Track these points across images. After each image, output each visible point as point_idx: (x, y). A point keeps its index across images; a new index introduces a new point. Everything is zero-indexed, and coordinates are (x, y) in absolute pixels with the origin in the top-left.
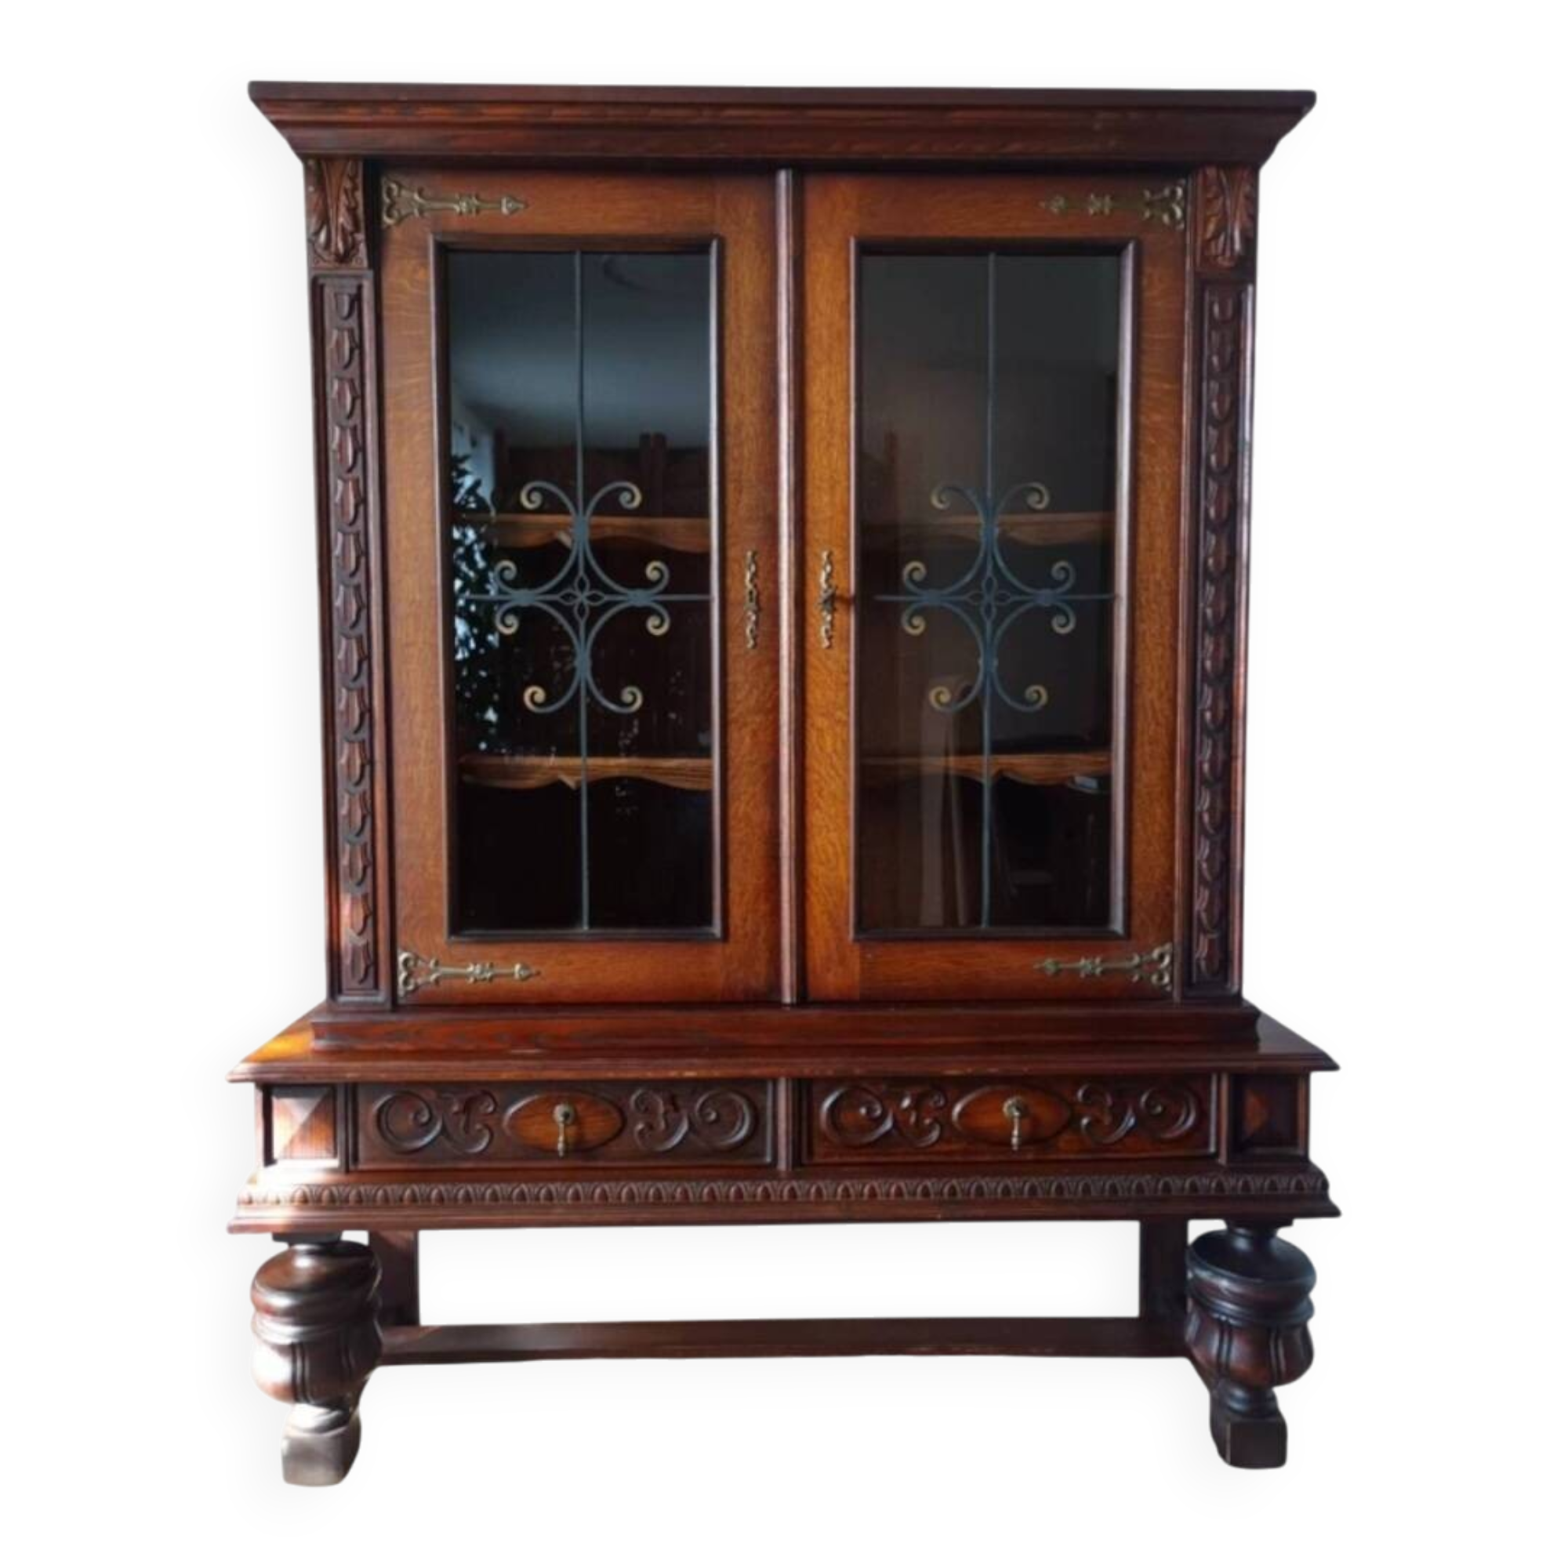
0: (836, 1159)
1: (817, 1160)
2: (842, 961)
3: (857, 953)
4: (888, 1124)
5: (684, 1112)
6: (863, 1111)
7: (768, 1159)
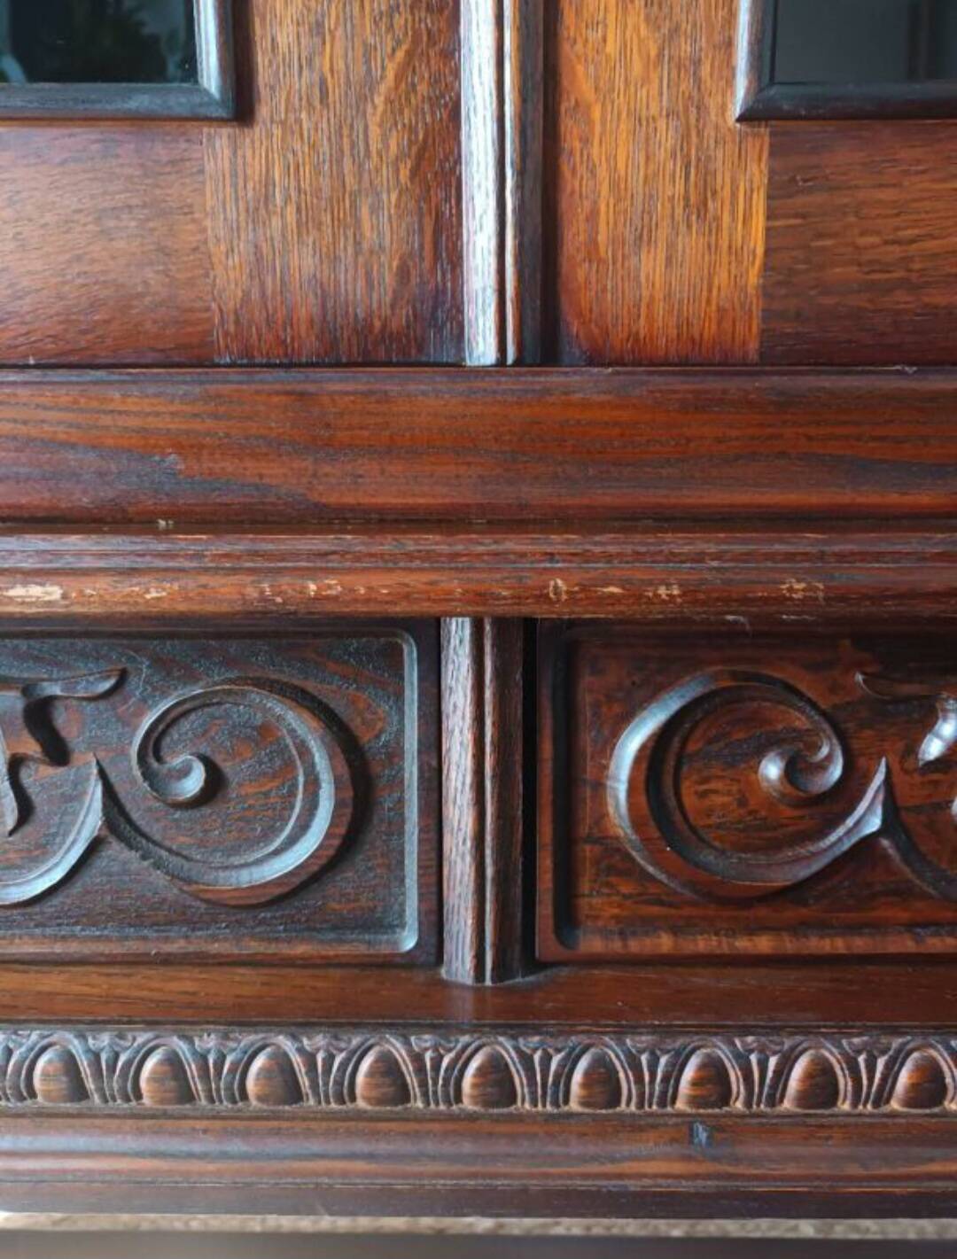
0: (665, 943)
1: (591, 943)
2: (699, 205)
3: (757, 173)
4: (869, 818)
5: (85, 762)
6: (772, 769)
7: (409, 941)
